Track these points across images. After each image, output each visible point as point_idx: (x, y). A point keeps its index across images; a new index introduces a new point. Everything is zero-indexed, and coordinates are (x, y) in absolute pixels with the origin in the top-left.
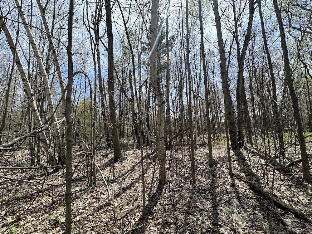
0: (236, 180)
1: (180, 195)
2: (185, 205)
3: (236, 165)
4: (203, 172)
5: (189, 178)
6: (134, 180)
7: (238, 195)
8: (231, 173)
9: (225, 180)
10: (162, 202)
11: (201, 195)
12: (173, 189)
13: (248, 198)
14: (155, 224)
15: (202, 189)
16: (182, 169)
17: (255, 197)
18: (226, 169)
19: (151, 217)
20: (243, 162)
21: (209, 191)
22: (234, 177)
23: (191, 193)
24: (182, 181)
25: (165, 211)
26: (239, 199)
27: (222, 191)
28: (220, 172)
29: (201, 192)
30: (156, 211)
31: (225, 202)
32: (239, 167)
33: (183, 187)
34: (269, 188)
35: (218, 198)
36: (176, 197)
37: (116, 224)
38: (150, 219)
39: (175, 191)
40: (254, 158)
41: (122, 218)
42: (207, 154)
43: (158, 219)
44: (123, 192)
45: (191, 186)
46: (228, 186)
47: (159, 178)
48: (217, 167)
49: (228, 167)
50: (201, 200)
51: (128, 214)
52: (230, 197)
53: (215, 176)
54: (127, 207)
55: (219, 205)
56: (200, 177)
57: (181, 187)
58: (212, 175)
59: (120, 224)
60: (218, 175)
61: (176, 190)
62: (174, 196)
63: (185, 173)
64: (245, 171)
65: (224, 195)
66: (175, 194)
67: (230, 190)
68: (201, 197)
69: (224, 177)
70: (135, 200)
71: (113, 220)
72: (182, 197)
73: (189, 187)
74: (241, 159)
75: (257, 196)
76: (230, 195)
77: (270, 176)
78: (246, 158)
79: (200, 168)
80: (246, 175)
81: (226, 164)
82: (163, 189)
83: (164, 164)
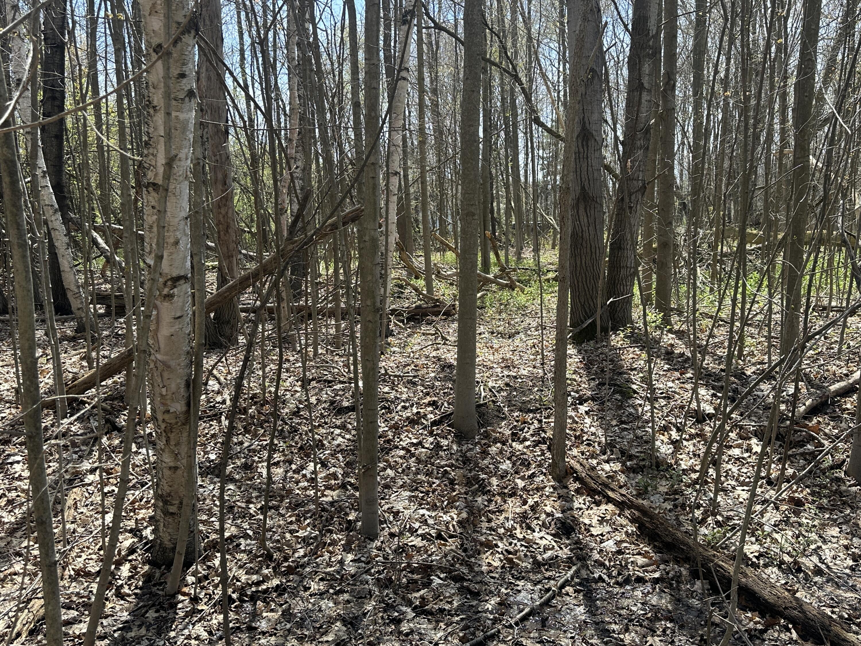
0: (581, 500)
1: (287, 615)
3: (588, 420)
4: (417, 473)
5: (341, 509)
7: (584, 573)
8: (561, 465)
9: (530, 502)
11: (403, 598)
12: (242, 591)
13: (627, 581)
15: (409, 565)
16: (298, 461)
17: (657, 575)
18: (537, 444)
20: (620, 407)
21: (450, 572)
22: (574, 486)
23: (351, 593)
24: (301, 534)
26: (587, 590)
27: (510, 561)
28: (506, 465)
29: (405, 583)
31: (524, 619)
32: (600, 432)
33: (303, 566)
34: (717, 523)
35: (491, 604)
36: (264, 633)
39: (253, 598)
40: (670, 384)
42: (446, 366)
45: (350, 557)
46: (542, 534)
47: (148, 533)
48: (496, 441)
49: (549, 434)
50: (405, 627)
52: (548, 590)
53: (483, 489)
56: (400, 499)
57: (290, 570)
58: (469, 483)
60: (495, 481)
61: (266, 591)
62: (251, 629)
63: (321, 484)
64: (623, 452)
65: (521, 583)
66: (255, 615)
67: (549, 554)
68: (404, 609)
69: (524, 489)
72: (301, 625)
73: (341, 562)
74: (612, 391)
75: (668, 568)
76: (549, 578)
77: (729, 466)
78: (634, 387)
79: (402, 453)
80: (626, 470)
81: (540, 421)
82: (181, 597)
83: (184, 449)
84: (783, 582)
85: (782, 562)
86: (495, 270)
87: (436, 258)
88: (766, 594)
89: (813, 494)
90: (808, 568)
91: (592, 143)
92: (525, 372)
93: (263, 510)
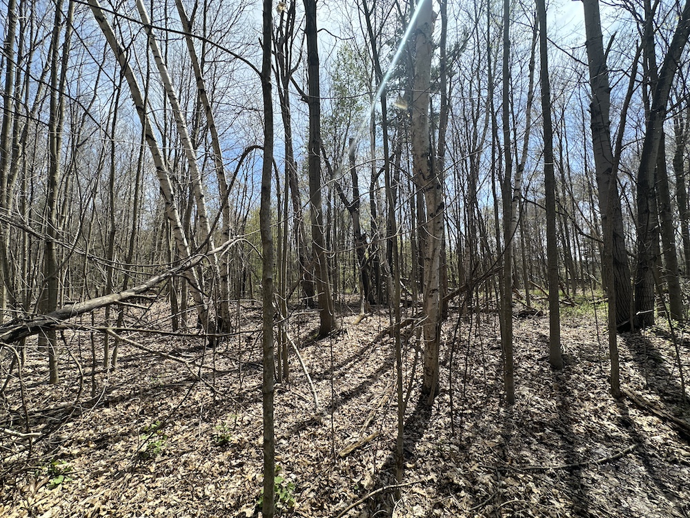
0: (634, 411)
1: (476, 426)
2: (491, 453)
4: (532, 380)
5: (496, 389)
7: (641, 450)
8: (617, 390)
9: (599, 406)
10: (433, 436)
11: (531, 434)
12: (456, 411)
14: (423, 483)
15: (532, 420)
16: (475, 366)
18: (599, 377)
19: (411, 466)
20: (655, 367)
21: (555, 428)
22: (627, 403)
23: (504, 424)
24: (479, 394)
25: (442, 456)
26: (646, 460)
27: (590, 431)
28: (582, 385)
29: (531, 427)
30: (422, 454)
31: (603, 463)
32: (642, 378)
33: (481, 408)
35: (581, 450)
36: (466, 430)
37: (336, 466)
38: (409, 469)
39: (461, 415)
41: (347, 455)
43: (427, 473)
44: (344, 402)
45: (502, 410)
46: (609, 423)
47: (420, 381)
48: (574, 373)
49: (608, 374)
50: (533, 447)
51: (359, 448)
53: (569, 393)
54: (355, 434)
56: (525, 391)
57: (476, 408)
58: (561, 390)
59: (345, 468)
60: (576, 391)
61: (466, 414)
62: (462, 427)
63: (486, 377)
64: (660, 391)
65: (599, 444)
66: (462, 422)
67: (615, 434)
68: (532, 439)
69: (594, 398)
70: (372, 423)
71: (329, 457)
72: (482, 432)
73: (498, 410)
74: (648, 359)
78: (663, 357)
79: (523, 370)
80: (665, 401)
81: (601, 367)
82: (433, 407)
83: (435, 352)
92: (588, 343)
93: (462, 382)
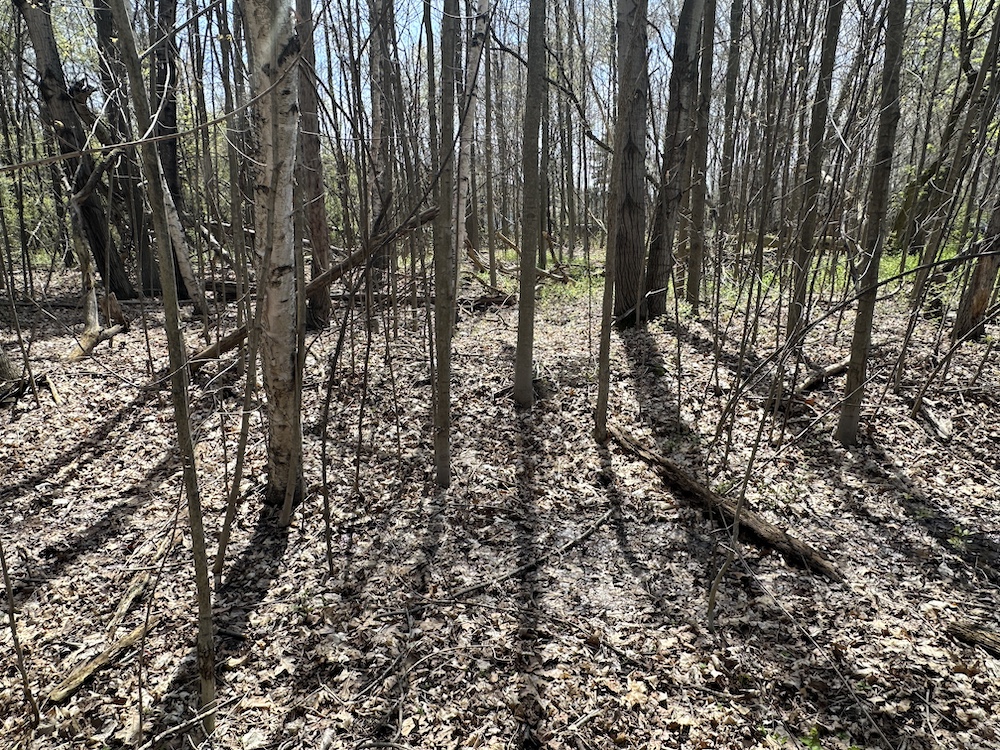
0: (618, 458)
1: (378, 544)
2: (401, 586)
3: (626, 394)
4: (482, 436)
5: (420, 463)
6: (111, 504)
7: (617, 515)
8: (602, 430)
9: (576, 460)
10: (289, 587)
11: (471, 533)
12: (340, 525)
13: (652, 521)
14: (264, 685)
15: (476, 508)
16: (382, 425)
17: (676, 516)
18: (583, 413)
19: (239, 661)
22: (612, 447)
23: (429, 528)
24: (387, 482)
25: (307, 622)
26: (619, 527)
27: (558, 505)
28: (557, 430)
29: (473, 520)
30: (261, 631)
31: (569, 549)
32: (636, 404)
33: (390, 507)
34: (727, 477)
35: (542, 537)
36: (359, 557)
38: (234, 669)
39: (350, 531)
40: (695, 365)
41: (71, 694)
42: (508, 348)
43: (273, 662)
45: (428, 501)
46: (585, 485)
47: (262, 479)
48: (548, 410)
50: (472, 555)
51: (105, 667)
52: (587, 528)
53: (538, 448)
54: (93, 639)
55: (542, 563)
56: (468, 456)
57: (379, 510)
58: (526, 445)
59: (68, 722)
60: (547, 443)
61: (360, 525)
62: (348, 554)
63: (403, 443)
64: (653, 420)
65: (567, 522)
66: (351, 544)
67: (590, 500)
68: (472, 540)
69: (572, 449)
70: (138, 601)
72: (388, 552)
73: (420, 505)
74: (648, 368)
75: (685, 511)
76: (589, 519)
77: (739, 432)
78: (665, 367)
79: (470, 419)
80: (655, 435)
81: (586, 395)
82: (291, 529)
83: (291, 411)
84: (777, 522)
85: (777, 507)
86: (550, 266)
87: (499, 254)
88: (763, 531)
89: (805, 454)
90: (797, 512)
91: (636, 155)
92: (574, 354)
93: (356, 463)
